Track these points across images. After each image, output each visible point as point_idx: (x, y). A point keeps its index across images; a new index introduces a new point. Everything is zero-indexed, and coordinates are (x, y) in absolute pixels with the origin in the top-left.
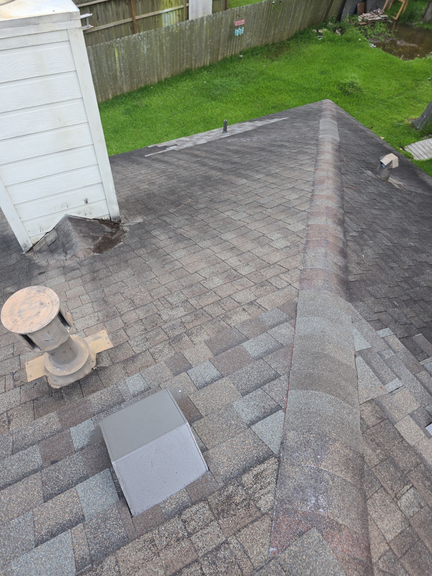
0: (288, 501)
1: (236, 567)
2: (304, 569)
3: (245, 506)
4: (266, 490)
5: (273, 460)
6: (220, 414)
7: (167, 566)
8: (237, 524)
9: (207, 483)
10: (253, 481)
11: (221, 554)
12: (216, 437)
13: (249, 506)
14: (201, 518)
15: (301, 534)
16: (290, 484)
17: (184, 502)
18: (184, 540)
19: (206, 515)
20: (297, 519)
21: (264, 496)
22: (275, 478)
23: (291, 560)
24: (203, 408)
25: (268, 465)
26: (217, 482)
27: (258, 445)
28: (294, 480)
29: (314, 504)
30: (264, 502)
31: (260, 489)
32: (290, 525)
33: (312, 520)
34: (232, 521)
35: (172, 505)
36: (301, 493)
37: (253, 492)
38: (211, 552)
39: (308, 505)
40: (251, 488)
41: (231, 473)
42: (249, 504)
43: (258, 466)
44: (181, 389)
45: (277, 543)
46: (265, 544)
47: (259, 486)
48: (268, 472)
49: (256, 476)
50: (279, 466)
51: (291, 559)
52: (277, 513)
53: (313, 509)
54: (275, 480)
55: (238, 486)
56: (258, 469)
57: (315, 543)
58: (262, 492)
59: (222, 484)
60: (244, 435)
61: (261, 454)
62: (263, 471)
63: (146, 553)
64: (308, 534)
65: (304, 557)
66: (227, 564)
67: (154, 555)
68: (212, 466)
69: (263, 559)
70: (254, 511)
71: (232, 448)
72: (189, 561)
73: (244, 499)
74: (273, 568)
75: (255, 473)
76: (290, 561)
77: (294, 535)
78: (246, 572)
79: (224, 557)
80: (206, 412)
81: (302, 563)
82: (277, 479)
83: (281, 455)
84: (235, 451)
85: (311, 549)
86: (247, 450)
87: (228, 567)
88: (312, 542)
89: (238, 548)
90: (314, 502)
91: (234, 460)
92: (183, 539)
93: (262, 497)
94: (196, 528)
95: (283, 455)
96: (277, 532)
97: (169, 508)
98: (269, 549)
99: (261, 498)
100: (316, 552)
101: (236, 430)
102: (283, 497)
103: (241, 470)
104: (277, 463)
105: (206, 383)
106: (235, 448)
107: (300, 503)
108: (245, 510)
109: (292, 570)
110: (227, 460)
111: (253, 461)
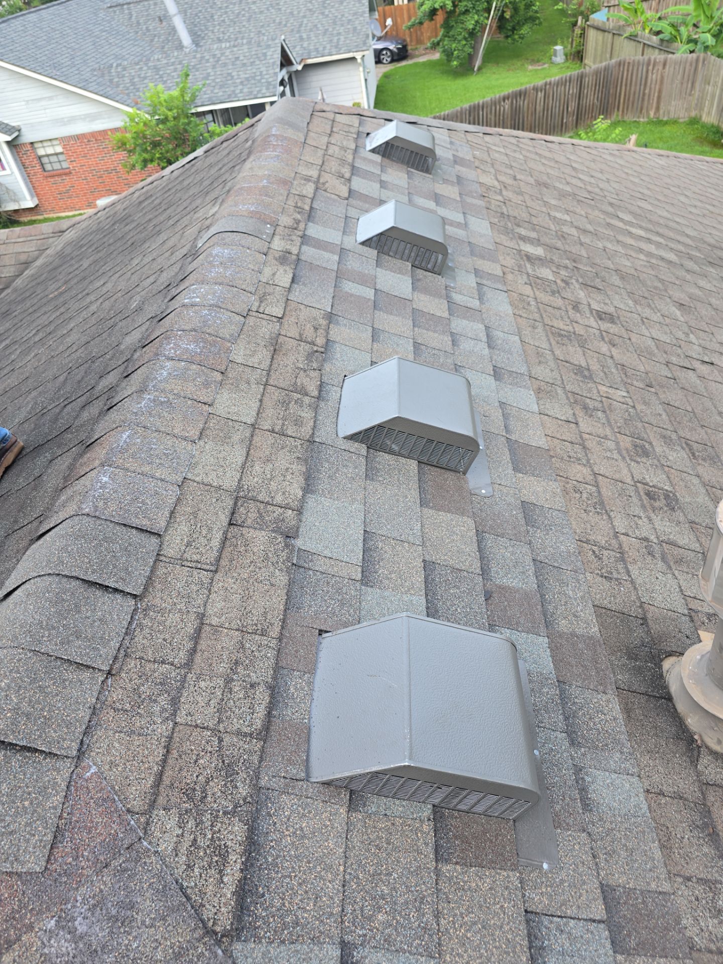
0: (126, 870)
1: (128, 707)
2: (15, 786)
3: (194, 790)
4: (183, 849)
5: (225, 921)
6: (421, 903)
7: (216, 631)
8: (180, 756)
9: (287, 760)
10: (219, 840)
11: (163, 701)
12: (368, 850)
13: (187, 796)
14: (237, 710)
15: (58, 833)
16: (148, 904)
17: (286, 707)
18: (229, 670)
19: (235, 720)
20: (86, 854)
21: (177, 836)
22: (189, 891)
23: (47, 779)
24: (465, 882)
25: (223, 900)
26: (274, 777)
27: (285, 926)
28: (148, 922)
29: (73, 919)
30: (168, 827)
31: (195, 840)
32: (90, 832)
33: (55, 880)
34: (192, 750)
35: (296, 689)
36: (114, 912)
37: (202, 822)
38: (180, 690)
39: (83, 903)
40: (212, 826)
41: (269, 814)
42: (190, 799)
43: (238, 875)
44: (551, 872)
45: (91, 786)
46: (110, 769)
47: (201, 842)
48: (211, 887)
49: (223, 854)
50: (202, 921)
51: (49, 781)
52: (128, 828)
53: (69, 906)
54: (185, 884)
55: (236, 807)
56: (233, 874)
57: (23, 845)
58: (189, 838)
59: (263, 783)
60: (332, 914)
61: (260, 912)
62: (221, 877)
63: (255, 618)
64: (44, 847)
65: (27, 803)
66: (144, 699)
67: (242, 625)
68: (311, 790)
69: (98, 748)
70: (172, 798)
71: (320, 861)
72: (198, 658)
73: (205, 797)
74: (66, 744)
75: (232, 857)
76: (48, 776)
77: (71, 823)
78: (108, 713)
79: (155, 701)
80: (450, 879)
81: (24, 792)
82: (181, 888)
83: (220, 952)
84: (309, 862)
85: (23, 829)
86: (292, 889)
87: (140, 697)
88: (28, 841)
89: (148, 728)
90: (77, 923)
91: (293, 843)
92: (231, 669)
93: (180, 832)
94: (231, 694)
95: (216, 956)
96: (104, 800)
97: (294, 684)
98: (99, 769)
99: (180, 827)
100: (11, 833)
101: (357, 907)
102: (141, 865)
103: (261, 840)
104: (211, 923)
105: (542, 948)
106: (315, 867)
107: (101, 891)
108: (188, 784)
109: (35, 768)
110: (301, 829)
111: (260, 880)
